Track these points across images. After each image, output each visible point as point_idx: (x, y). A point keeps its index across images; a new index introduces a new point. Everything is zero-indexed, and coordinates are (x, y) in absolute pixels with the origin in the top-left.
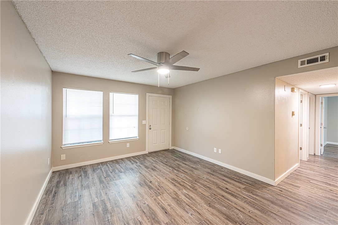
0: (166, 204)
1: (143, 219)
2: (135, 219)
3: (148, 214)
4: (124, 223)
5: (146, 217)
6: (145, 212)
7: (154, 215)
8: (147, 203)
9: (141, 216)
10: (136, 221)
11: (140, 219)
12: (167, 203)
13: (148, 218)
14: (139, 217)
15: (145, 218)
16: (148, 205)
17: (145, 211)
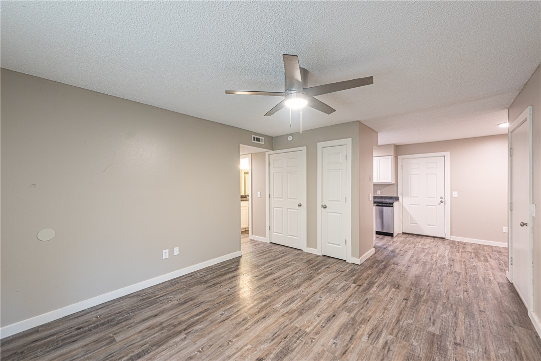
0: (318, 319)
1: (362, 335)
2: (371, 344)
3: (351, 332)
4: (387, 353)
5: (356, 333)
6: (350, 336)
7: (347, 326)
8: (332, 340)
9: (360, 338)
10: (373, 340)
11: (365, 338)
12: (316, 319)
13: (356, 330)
14: (363, 339)
15: (359, 333)
16: (336, 338)
17: (348, 338)
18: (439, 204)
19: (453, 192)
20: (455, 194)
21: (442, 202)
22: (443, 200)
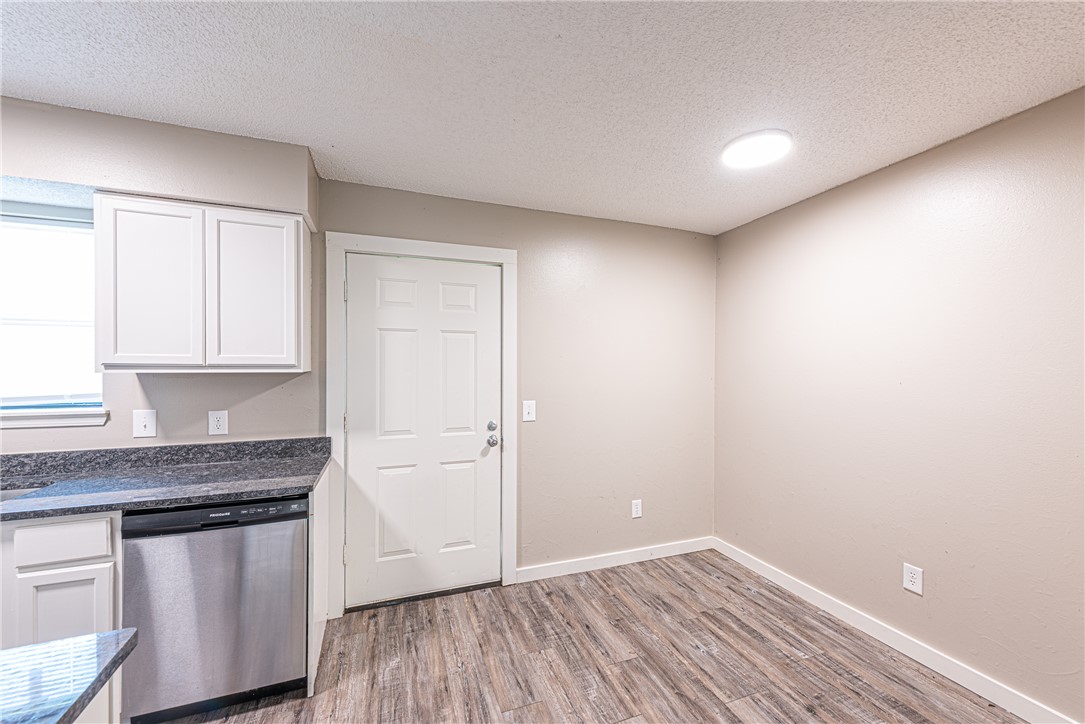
18: (484, 453)
19: (524, 402)
20: (530, 408)
21: (491, 444)
22: (496, 433)
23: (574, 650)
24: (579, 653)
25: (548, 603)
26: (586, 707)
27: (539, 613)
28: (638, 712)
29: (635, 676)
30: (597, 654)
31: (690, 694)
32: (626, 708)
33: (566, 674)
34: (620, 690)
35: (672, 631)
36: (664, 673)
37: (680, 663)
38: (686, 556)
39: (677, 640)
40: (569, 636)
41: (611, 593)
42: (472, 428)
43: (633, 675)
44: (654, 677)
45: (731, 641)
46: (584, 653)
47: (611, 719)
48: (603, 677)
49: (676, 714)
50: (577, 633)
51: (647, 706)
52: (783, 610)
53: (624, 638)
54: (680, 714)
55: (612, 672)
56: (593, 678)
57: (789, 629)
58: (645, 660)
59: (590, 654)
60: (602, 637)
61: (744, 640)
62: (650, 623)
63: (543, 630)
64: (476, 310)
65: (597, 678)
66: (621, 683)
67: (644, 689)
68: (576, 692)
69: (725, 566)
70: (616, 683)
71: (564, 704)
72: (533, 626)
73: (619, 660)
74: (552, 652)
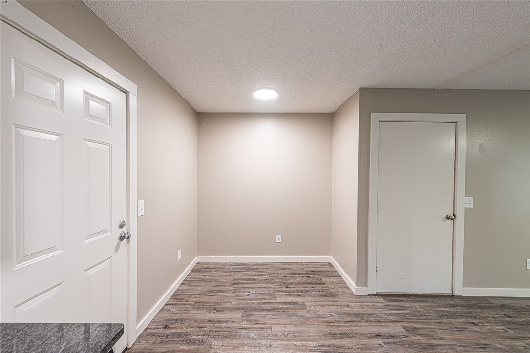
23: (221, 333)
24: (225, 331)
25: (174, 331)
26: (258, 341)
27: (178, 338)
28: (270, 326)
29: (252, 318)
30: (230, 325)
31: (269, 308)
32: (266, 328)
33: (235, 342)
34: (256, 326)
35: (236, 297)
36: (255, 309)
37: (254, 303)
38: (193, 270)
39: (241, 298)
40: (210, 331)
41: (194, 303)
42: (109, 230)
43: (251, 318)
44: (256, 313)
45: (251, 286)
46: (226, 329)
47: (269, 335)
48: (246, 328)
49: (276, 315)
50: (210, 327)
51: (269, 322)
52: (246, 269)
53: (228, 312)
54: (276, 314)
55: (244, 324)
56: (244, 332)
57: (255, 273)
58: (245, 311)
59: (229, 327)
60: (222, 319)
61: (252, 283)
62: (225, 300)
63: (195, 340)
64: (110, 125)
65: (245, 331)
66: (253, 324)
67: (260, 319)
68: (249, 342)
69: (211, 266)
70: (251, 326)
71: (253, 349)
72: (188, 344)
73: (240, 319)
74: (215, 342)
